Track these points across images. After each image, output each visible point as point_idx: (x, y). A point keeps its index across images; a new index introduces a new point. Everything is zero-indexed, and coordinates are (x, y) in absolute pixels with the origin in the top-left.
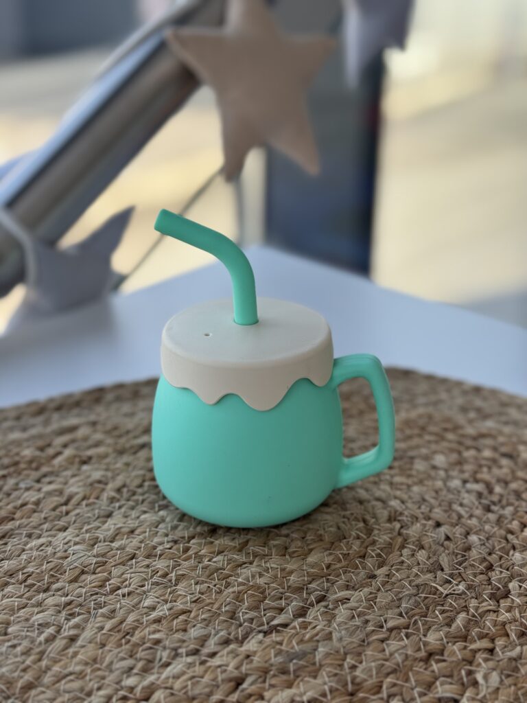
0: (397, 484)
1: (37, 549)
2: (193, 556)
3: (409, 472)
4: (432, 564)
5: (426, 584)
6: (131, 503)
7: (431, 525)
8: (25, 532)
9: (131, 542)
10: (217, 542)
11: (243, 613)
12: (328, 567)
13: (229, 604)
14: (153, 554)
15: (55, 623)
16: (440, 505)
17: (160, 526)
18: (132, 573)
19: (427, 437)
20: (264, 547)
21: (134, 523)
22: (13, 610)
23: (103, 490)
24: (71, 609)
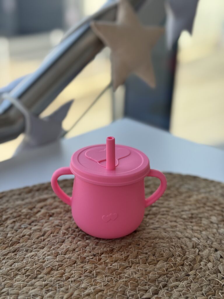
0: (195, 230)
1: (31, 258)
2: (103, 262)
3: (200, 225)
4: (215, 270)
5: (214, 280)
6: (73, 236)
7: (213, 250)
8: (25, 249)
9: (74, 255)
10: (114, 256)
11: (128, 292)
12: (167, 270)
13: (121, 287)
14: (84, 261)
15: (40, 295)
16: (216, 241)
17: (87, 247)
18: (75, 271)
19: (207, 208)
20: (136, 259)
21: (75, 246)
22: (20, 288)
23: (60, 229)
24: (47, 288)
